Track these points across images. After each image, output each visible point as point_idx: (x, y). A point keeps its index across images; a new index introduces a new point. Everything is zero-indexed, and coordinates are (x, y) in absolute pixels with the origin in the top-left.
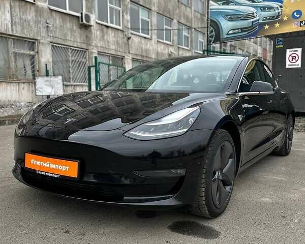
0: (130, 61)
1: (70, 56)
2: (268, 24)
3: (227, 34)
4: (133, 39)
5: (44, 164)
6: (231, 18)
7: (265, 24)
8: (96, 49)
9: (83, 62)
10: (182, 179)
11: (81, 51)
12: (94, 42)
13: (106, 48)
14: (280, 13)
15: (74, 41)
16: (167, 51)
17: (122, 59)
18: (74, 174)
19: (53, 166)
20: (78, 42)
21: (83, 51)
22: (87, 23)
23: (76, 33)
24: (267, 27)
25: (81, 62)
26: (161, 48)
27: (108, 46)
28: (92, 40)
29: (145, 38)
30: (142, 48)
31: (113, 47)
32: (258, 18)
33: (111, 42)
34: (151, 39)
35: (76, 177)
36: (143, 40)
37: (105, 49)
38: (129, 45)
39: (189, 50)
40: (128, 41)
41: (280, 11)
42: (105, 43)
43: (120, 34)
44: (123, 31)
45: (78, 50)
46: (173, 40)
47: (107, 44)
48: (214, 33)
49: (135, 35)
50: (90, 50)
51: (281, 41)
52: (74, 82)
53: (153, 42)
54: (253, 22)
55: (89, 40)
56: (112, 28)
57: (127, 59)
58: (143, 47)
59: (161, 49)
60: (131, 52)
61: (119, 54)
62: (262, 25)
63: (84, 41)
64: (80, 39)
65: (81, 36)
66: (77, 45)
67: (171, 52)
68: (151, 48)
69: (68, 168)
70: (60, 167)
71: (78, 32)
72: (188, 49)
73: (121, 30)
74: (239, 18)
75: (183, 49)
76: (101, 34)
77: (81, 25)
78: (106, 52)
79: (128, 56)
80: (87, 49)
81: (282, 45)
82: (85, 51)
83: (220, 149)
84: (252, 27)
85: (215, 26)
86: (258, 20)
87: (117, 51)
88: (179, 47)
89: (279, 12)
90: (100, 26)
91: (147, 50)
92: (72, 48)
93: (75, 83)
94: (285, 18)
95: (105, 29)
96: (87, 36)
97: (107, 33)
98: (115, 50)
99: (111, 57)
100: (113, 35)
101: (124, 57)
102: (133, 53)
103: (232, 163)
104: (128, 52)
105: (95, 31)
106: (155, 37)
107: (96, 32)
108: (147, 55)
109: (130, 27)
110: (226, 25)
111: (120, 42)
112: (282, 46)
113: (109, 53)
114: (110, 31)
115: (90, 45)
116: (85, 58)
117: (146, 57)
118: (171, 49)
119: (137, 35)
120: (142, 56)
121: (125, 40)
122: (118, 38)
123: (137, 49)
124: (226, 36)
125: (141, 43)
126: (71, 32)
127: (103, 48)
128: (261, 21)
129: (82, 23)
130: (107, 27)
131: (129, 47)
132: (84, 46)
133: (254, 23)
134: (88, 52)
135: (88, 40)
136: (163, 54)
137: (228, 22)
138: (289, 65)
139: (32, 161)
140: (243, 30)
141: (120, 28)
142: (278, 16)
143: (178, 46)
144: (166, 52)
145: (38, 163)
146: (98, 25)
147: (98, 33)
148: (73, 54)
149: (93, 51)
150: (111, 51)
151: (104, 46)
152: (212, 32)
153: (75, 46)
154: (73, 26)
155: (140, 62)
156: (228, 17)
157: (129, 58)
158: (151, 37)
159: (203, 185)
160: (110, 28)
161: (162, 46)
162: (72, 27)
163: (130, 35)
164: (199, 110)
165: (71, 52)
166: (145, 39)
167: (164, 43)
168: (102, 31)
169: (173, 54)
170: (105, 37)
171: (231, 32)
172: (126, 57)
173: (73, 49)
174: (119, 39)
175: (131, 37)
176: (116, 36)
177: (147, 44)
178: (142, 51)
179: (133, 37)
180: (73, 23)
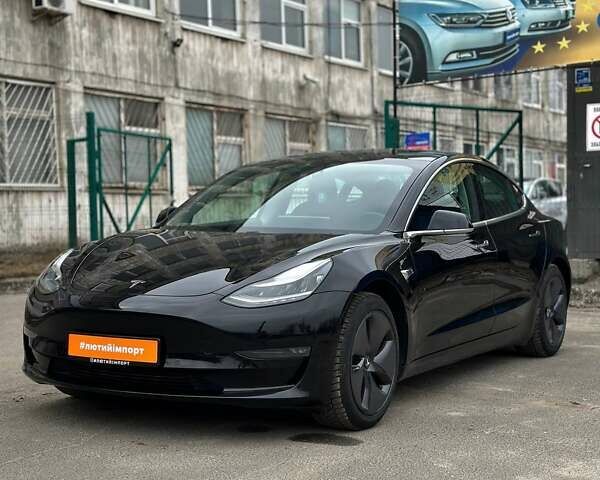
0: (181, 113)
1: (5, 104)
2: (542, 39)
3: (444, 63)
4: (187, 47)
5: (104, 348)
6: (451, 22)
7: (533, 40)
8: (78, 80)
9: (42, 122)
10: (305, 360)
11: (35, 87)
12: (74, 60)
13: (108, 77)
14: (571, 15)
15: (15, 62)
16: (292, 74)
17: (156, 105)
18: (152, 358)
19: (118, 350)
20: (26, 63)
21: (41, 88)
22: (55, 9)
23: (20, 37)
24: (539, 47)
25: (35, 121)
26: (273, 68)
27: (115, 69)
28: (68, 55)
29: (224, 40)
30: (215, 71)
31: (129, 72)
32: (517, 24)
33: (123, 58)
34: (243, 43)
35: (156, 362)
36: (219, 47)
37: (105, 80)
38: (175, 62)
39: (362, 71)
40: (173, 52)
41: (569, 8)
42: (106, 61)
43: (150, 34)
44: (158, 23)
45: (28, 87)
46: (311, 42)
47: (109, 64)
48: (410, 58)
49: (193, 31)
50: (61, 86)
51: (586, 75)
52: (16, 181)
53: (249, 49)
54: (505, 34)
55: (59, 56)
56: (124, 15)
57: (170, 105)
58: (220, 65)
59: (275, 71)
60: (182, 84)
61: (148, 90)
62: (527, 43)
63: (43, 58)
64: (34, 55)
65: (35, 46)
66: (24, 72)
67: (305, 77)
68: (244, 69)
69: (142, 350)
70: (130, 350)
71: (26, 33)
72: (360, 65)
73: (151, 21)
74: (469, 22)
75: (344, 66)
76: (94, 37)
77: (36, 13)
78: (109, 88)
79: (173, 97)
80: (53, 83)
81: (591, 84)
82: (48, 89)
83: (364, 321)
84: (504, 46)
85: (413, 40)
86: (518, 30)
87: (143, 83)
88: (329, 63)
89: (567, 12)
90: (92, 11)
91: (230, 77)
92: (9, 81)
93: (20, 185)
94: (583, 27)
95: (105, 20)
96: (51, 44)
97: (111, 31)
98: (136, 81)
99: (122, 103)
100: (129, 35)
101: (162, 99)
102: (189, 86)
103: (391, 348)
104: (172, 84)
105: (77, 29)
106: (254, 34)
107: (78, 31)
108: (232, 92)
109: (178, 12)
110: (440, 40)
111: (150, 57)
112: (591, 89)
113: (118, 89)
114: (119, 25)
115: (62, 69)
116: (47, 109)
117: (230, 96)
118: (307, 71)
119: (199, 33)
120: (217, 95)
121: (165, 49)
122: (143, 44)
123: (202, 75)
124: (440, 68)
125: (212, 55)
126: (7, 35)
127: (101, 75)
128: (524, 33)
129: (39, 7)
130: (112, 14)
131: (176, 70)
132: (44, 74)
133: (509, 37)
134: (57, 90)
135: (55, 55)
136: (280, 86)
137: (446, 31)
138: (594, 144)
139: (82, 345)
140: (481, 52)
141: (149, 14)
142: (565, 21)
143: (327, 57)
144: (290, 78)
145: (93, 347)
146: (84, 10)
147: (85, 32)
148: (13, 99)
149: (71, 86)
150: (124, 84)
151: (103, 72)
152: (404, 55)
153: (20, 75)
154: (12, 16)
155: (211, 111)
156: (445, 19)
157: (176, 101)
158: (243, 36)
159: (337, 373)
160: (119, 18)
161: (278, 62)
162: (8, 19)
163: (178, 35)
164: (330, 265)
165: (8, 94)
166: (224, 45)
167: (283, 53)
168: (96, 25)
169: (313, 85)
170: (106, 45)
171: (453, 57)
172: (168, 100)
173: (13, 85)
174: (146, 48)
175: (181, 41)
176: (138, 39)
177: (231, 57)
178: (216, 79)
179: (186, 38)
180: (12, 7)
